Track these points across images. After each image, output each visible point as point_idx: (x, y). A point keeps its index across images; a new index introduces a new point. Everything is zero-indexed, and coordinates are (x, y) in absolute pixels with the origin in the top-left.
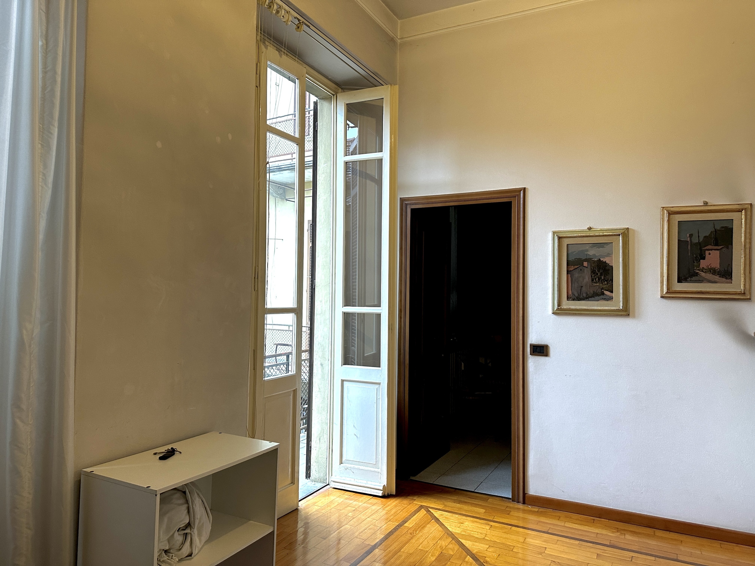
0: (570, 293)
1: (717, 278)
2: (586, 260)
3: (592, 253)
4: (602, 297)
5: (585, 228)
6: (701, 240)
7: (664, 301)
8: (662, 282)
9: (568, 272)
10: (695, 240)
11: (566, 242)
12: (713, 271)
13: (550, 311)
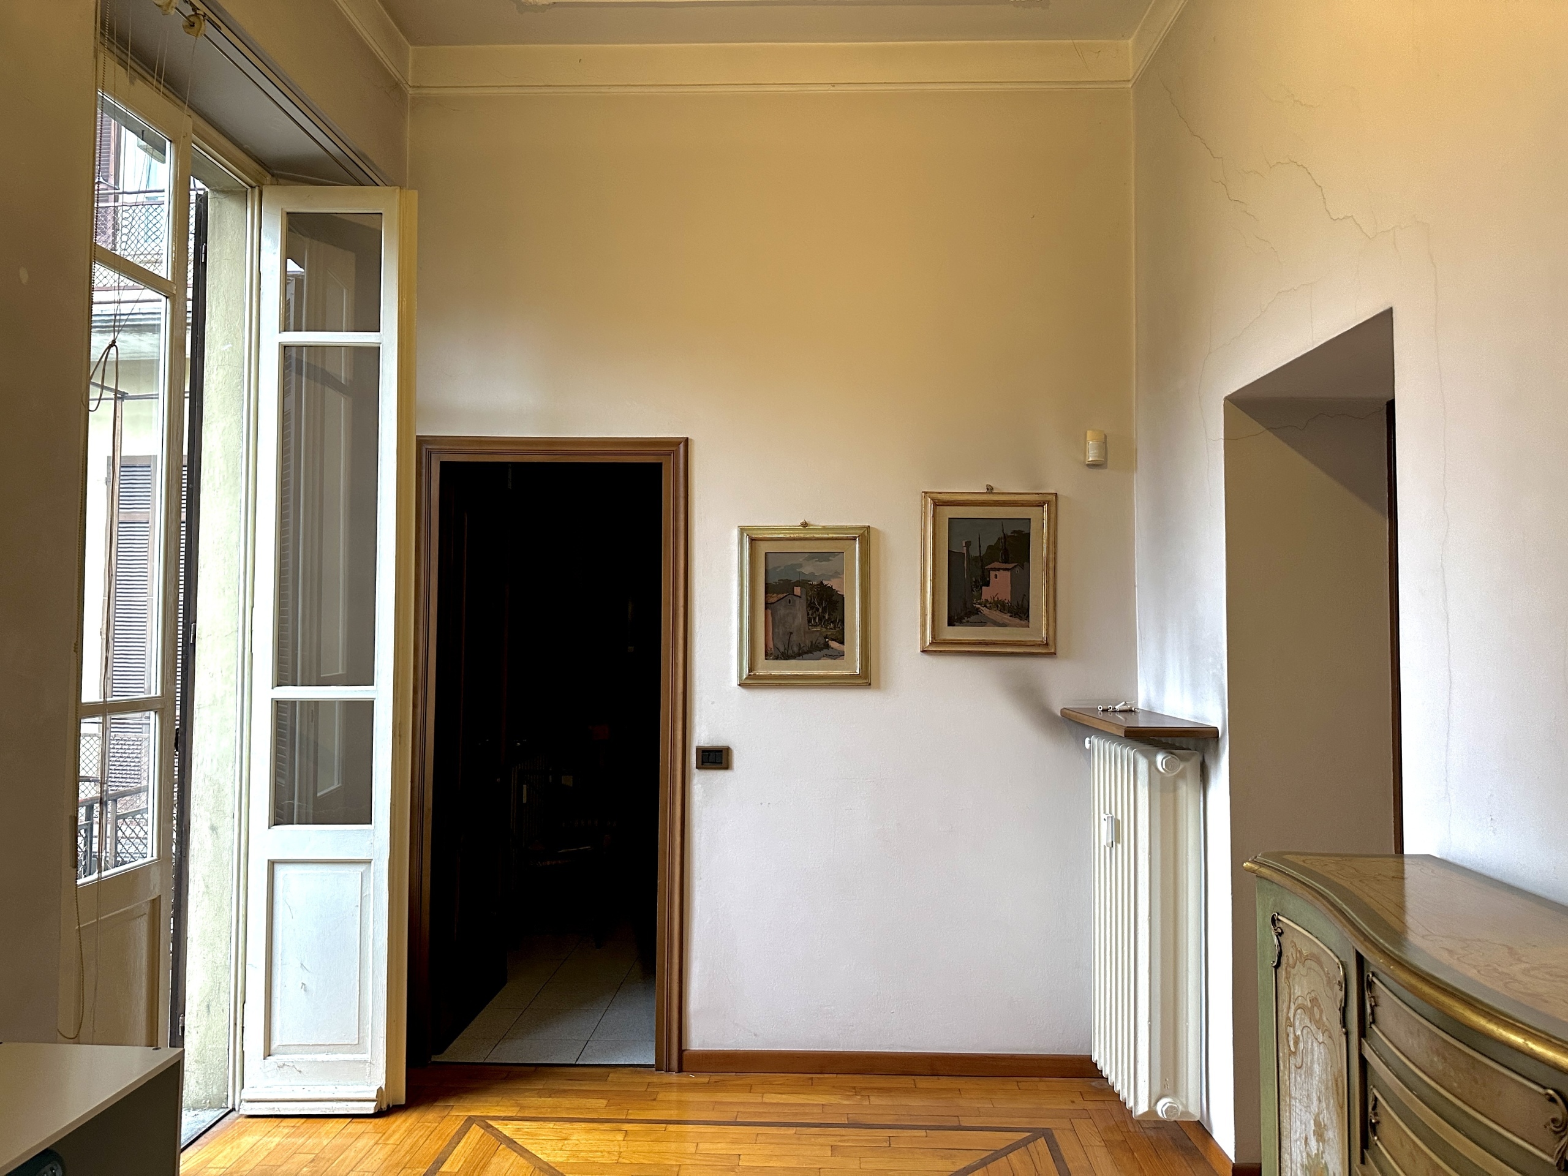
0: (771, 645)
1: (1006, 617)
2: (798, 583)
3: (809, 569)
4: (825, 651)
5: (798, 523)
6: (983, 552)
7: (926, 657)
8: (923, 625)
9: (767, 605)
10: (975, 553)
11: (763, 548)
12: (1001, 606)
13: (735, 681)
